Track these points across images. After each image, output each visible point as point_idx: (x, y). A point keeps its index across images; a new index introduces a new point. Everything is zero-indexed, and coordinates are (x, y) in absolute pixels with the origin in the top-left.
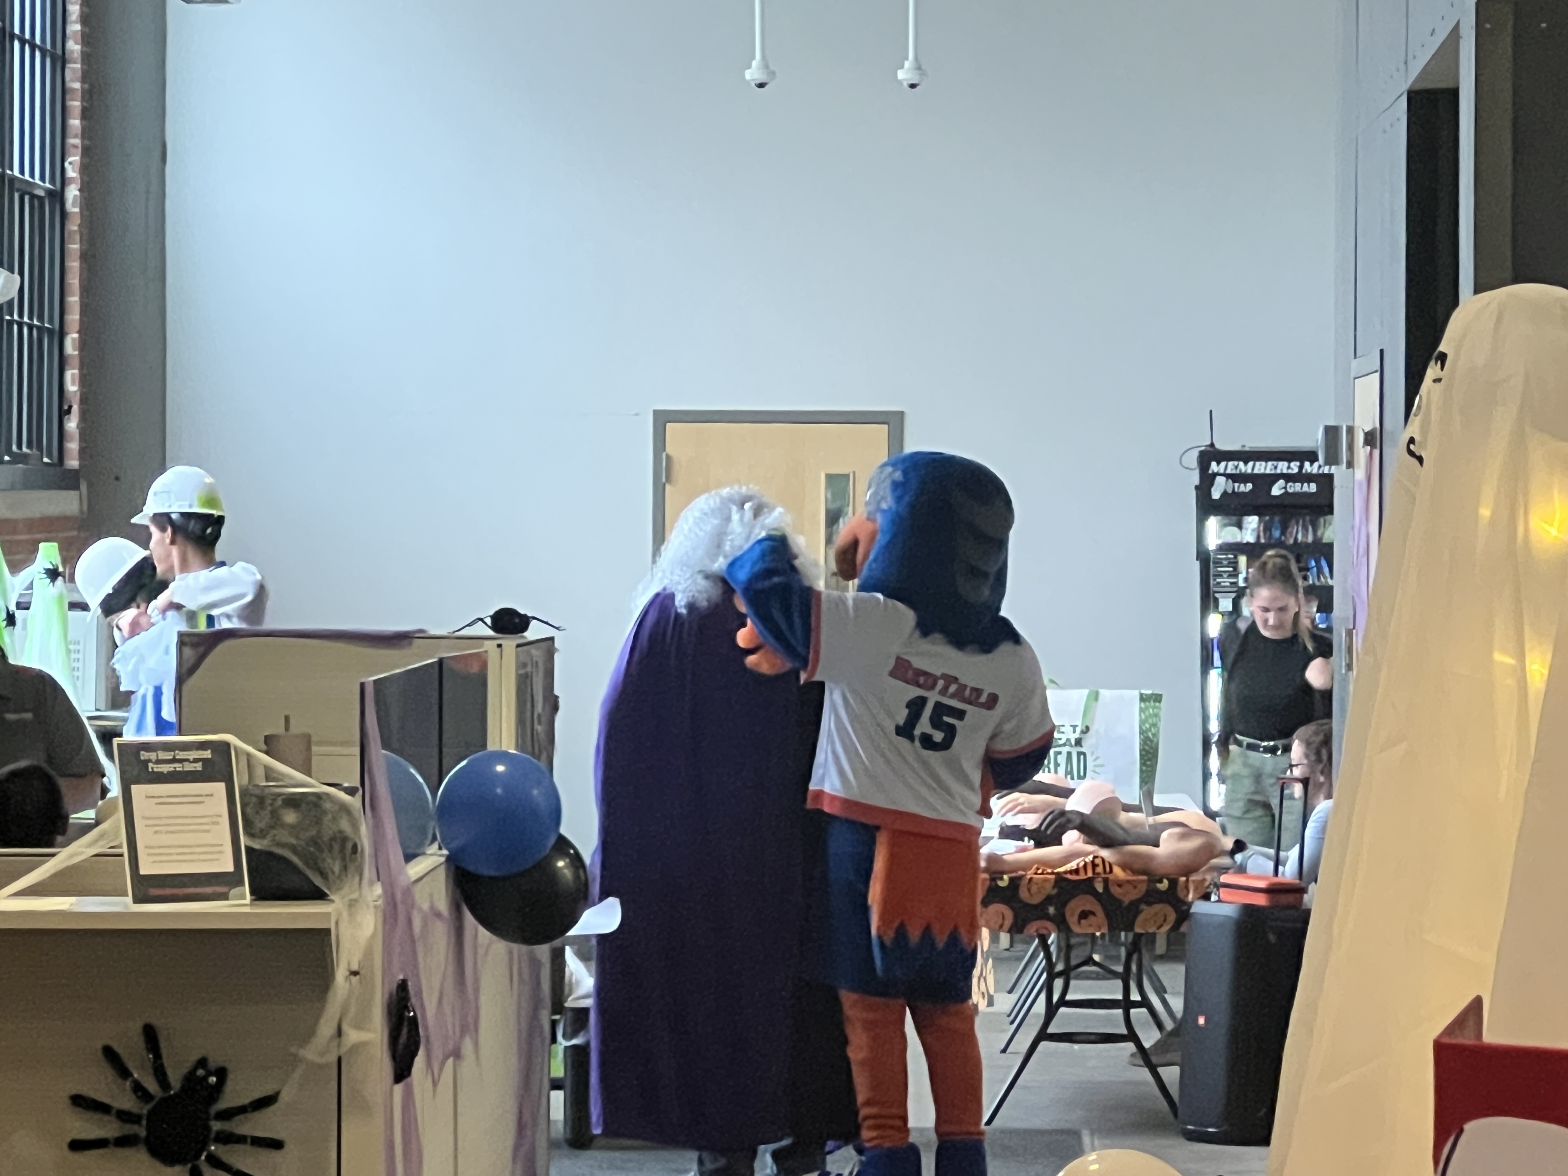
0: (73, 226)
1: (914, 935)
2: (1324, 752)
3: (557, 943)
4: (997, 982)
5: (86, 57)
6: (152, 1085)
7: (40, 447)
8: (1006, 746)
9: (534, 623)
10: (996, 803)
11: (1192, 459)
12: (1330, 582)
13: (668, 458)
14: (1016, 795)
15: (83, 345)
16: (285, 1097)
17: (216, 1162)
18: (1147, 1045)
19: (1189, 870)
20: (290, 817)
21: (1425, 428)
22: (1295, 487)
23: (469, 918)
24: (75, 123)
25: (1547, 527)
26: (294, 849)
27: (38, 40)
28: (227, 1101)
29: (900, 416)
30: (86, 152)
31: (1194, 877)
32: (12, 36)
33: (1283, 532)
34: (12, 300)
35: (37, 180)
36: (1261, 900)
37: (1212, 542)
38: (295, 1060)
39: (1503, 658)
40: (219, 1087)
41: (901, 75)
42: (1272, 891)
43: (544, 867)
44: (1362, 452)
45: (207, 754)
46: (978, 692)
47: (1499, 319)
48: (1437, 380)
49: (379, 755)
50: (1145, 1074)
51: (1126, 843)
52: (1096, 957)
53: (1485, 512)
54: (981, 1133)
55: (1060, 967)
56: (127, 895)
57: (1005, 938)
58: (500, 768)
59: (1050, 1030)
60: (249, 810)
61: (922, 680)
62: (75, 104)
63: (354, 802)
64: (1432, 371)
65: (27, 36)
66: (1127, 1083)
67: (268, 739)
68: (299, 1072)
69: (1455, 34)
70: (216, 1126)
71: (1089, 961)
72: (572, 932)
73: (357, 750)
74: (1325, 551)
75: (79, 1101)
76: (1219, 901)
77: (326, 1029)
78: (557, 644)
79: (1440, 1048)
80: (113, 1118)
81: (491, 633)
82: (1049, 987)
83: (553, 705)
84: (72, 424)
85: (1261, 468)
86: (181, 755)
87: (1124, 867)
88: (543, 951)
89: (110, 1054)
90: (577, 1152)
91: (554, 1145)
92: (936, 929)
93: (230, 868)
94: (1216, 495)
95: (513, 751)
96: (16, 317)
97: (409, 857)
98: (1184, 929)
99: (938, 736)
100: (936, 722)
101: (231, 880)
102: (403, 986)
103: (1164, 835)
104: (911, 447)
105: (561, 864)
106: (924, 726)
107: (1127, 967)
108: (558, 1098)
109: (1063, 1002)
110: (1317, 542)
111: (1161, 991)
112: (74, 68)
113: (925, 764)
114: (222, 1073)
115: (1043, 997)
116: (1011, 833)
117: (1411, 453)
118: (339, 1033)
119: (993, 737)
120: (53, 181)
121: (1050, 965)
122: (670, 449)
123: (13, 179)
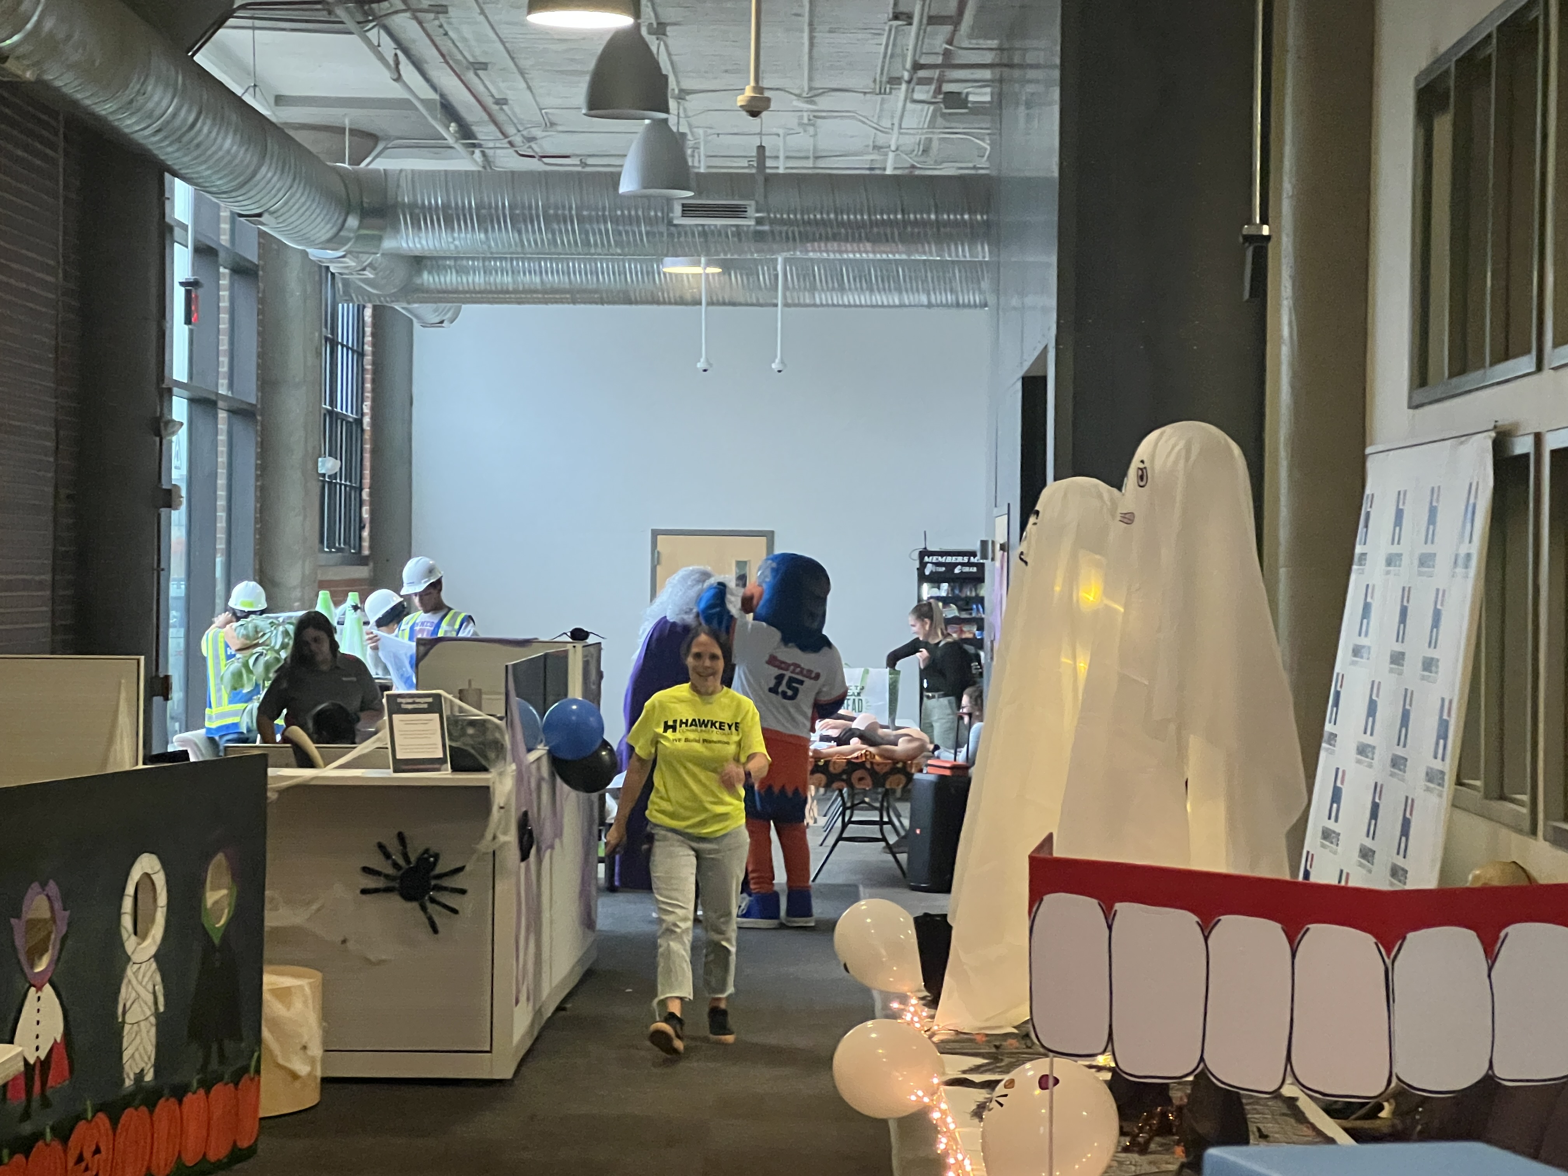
0: (367, 436)
1: (776, 789)
2: (979, 702)
3: (601, 792)
4: (819, 810)
5: (374, 353)
6: (401, 862)
7: (350, 546)
8: (824, 699)
9: (591, 636)
10: (819, 724)
11: (916, 555)
12: (983, 616)
13: (658, 552)
14: (827, 720)
15: (371, 495)
16: (467, 869)
17: (433, 900)
18: (891, 842)
19: (913, 758)
20: (470, 731)
21: (1029, 547)
22: (966, 569)
23: (559, 780)
24: (368, 386)
25: (1087, 596)
26: (473, 748)
27: (350, 345)
28: (439, 870)
29: (772, 532)
30: (374, 400)
31: (915, 761)
32: (338, 343)
33: (961, 591)
34: (336, 473)
35: (349, 414)
36: (948, 773)
37: (925, 596)
38: (474, 851)
39: (1066, 660)
40: (435, 863)
41: (773, 366)
42: (953, 768)
43: (597, 754)
44: (999, 553)
45: (430, 700)
46: (810, 671)
47: (1065, 495)
48: (1035, 524)
49: (515, 700)
50: (890, 857)
51: (881, 744)
52: (867, 800)
53: (1057, 589)
54: (810, 887)
55: (849, 805)
56: (389, 768)
57: (822, 790)
58: (574, 707)
59: (844, 835)
60: (451, 727)
61: (783, 665)
62: (368, 377)
63: (502, 723)
64: (1032, 519)
65: (345, 343)
66: (883, 861)
67: (461, 691)
68: (475, 857)
69: (1045, 349)
70: (433, 882)
71: (863, 802)
72: (609, 787)
73: (503, 697)
74: (981, 600)
75: (366, 870)
76: (927, 773)
77: (489, 836)
78: (602, 646)
79: (1033, 860)
80: (382, 878)
81: (571, 640)
82: (843, 814)
83: (600, 675)
84: (366, 533)
85: (949, 559)
86: (418, 700)
87: (881, 756)
88: (595, 796)
89: (381, 846)
90: (611, 894)
91: (600, 890)
92: (787, 787)
93: (441, 755)
94: (927, 572)
95: (580, 699)
96: (338, 481)
97: (529, 750)
98: (909, 787)
99: (790, 693)
100: (789, 686)
101: (442, 761)
102: (525, 814)
103: (901, 740)
104: (778, 551)
105: (604, 753)
106: (783, 687)
107: (882, 805)
108: (601, 867)
109: (850, 822)
110: (977, 595)
111: (898, 816)
112: (368, 359)
113: (784, 707)
114: (436, 856)
115: (840, 818)
116: (825, 739)
117: (1021, 559)
118: (494, 838)
119: (818, 693)
120: (357, 414)
121: (844, 803)
122: (659, 548)
123: (337, 413)
